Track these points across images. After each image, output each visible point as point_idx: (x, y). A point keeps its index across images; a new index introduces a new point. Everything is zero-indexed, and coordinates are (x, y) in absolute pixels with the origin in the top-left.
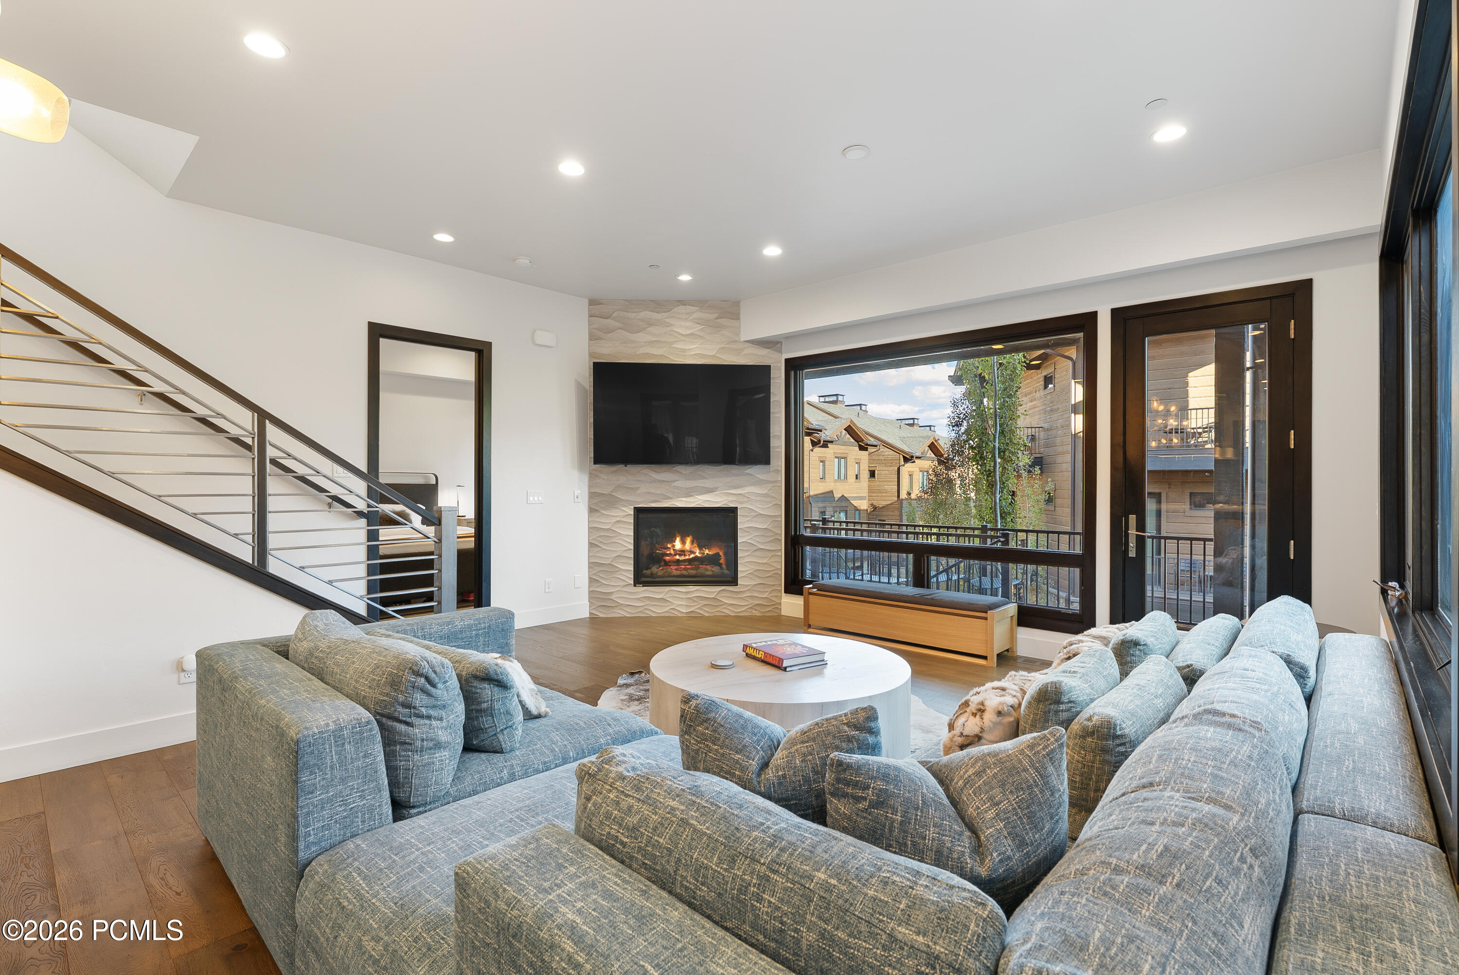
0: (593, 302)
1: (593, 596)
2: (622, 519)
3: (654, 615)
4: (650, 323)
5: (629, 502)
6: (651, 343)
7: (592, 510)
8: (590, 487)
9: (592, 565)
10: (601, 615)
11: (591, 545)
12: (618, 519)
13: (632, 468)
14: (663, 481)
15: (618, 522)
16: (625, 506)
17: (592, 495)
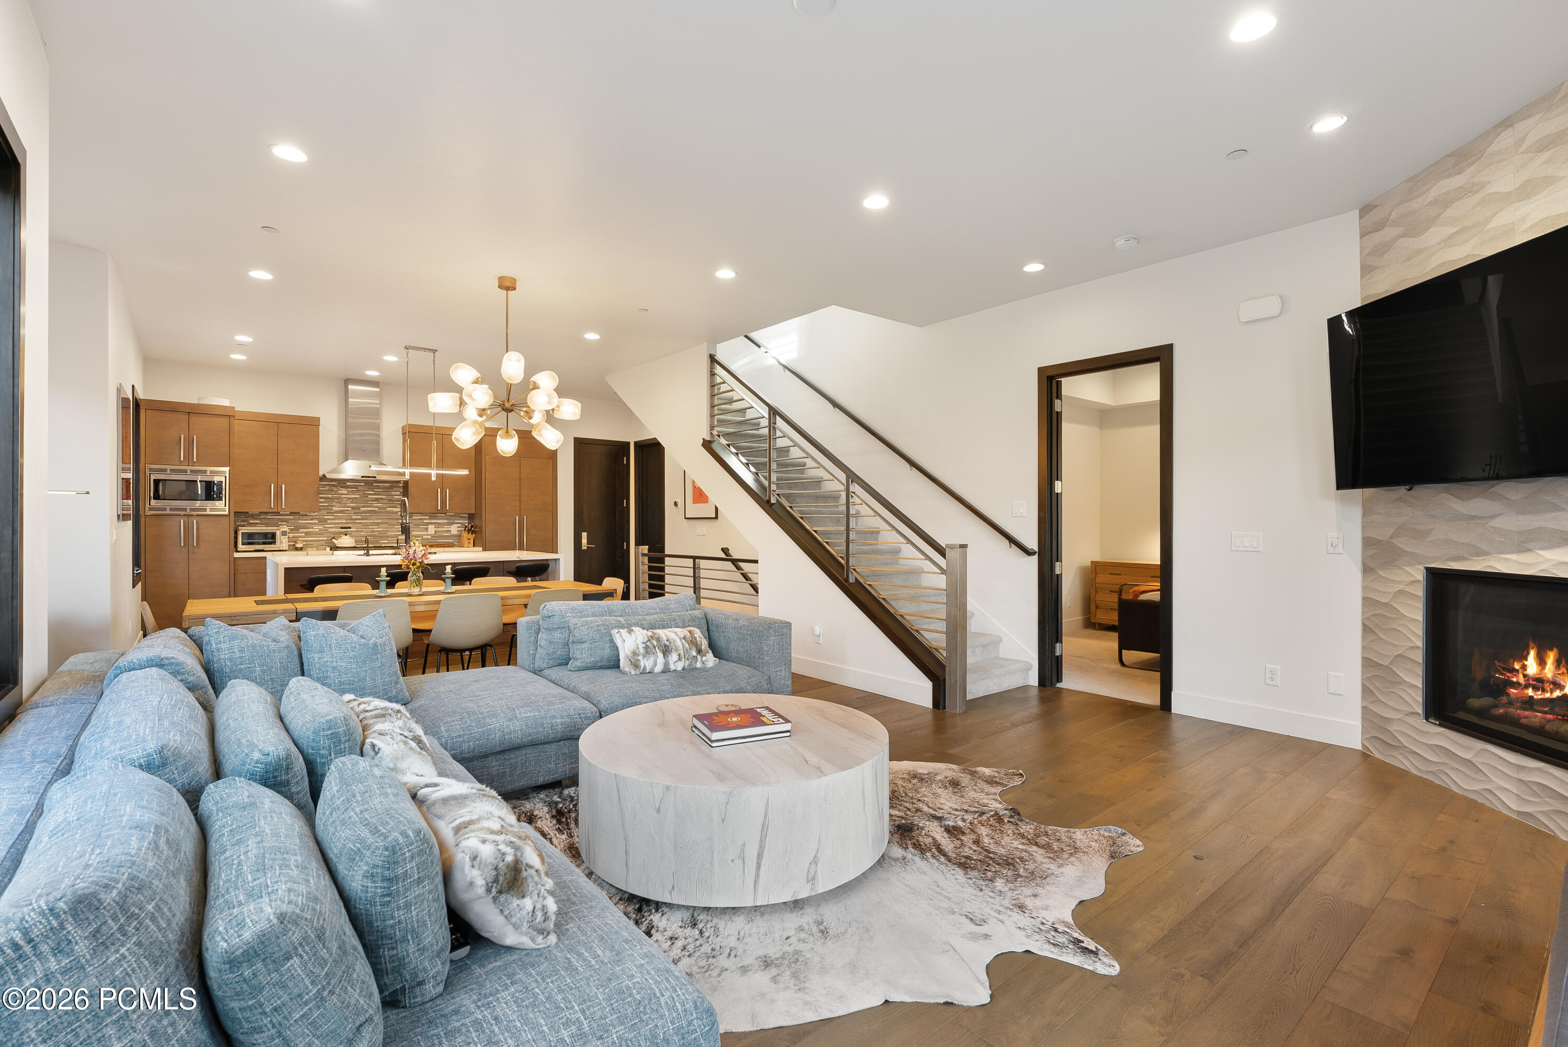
0: (1364, 211)
1: (1368, 716)
2: (1407, 589)
3: (1455, 789)
4: (1445, 202)
5: (1415, 559)
6: (1448, 242)
7: (1367, 569)
8: (1364, 528)
9: (1367, 663)
10: (1377, 755)
11: (1366, 629)
12: (1401, 587)
13: (1423, 492)
14: (1473, 518)
15: (1401, 592)
16: (1410, 565)
17: (1368, 543)
